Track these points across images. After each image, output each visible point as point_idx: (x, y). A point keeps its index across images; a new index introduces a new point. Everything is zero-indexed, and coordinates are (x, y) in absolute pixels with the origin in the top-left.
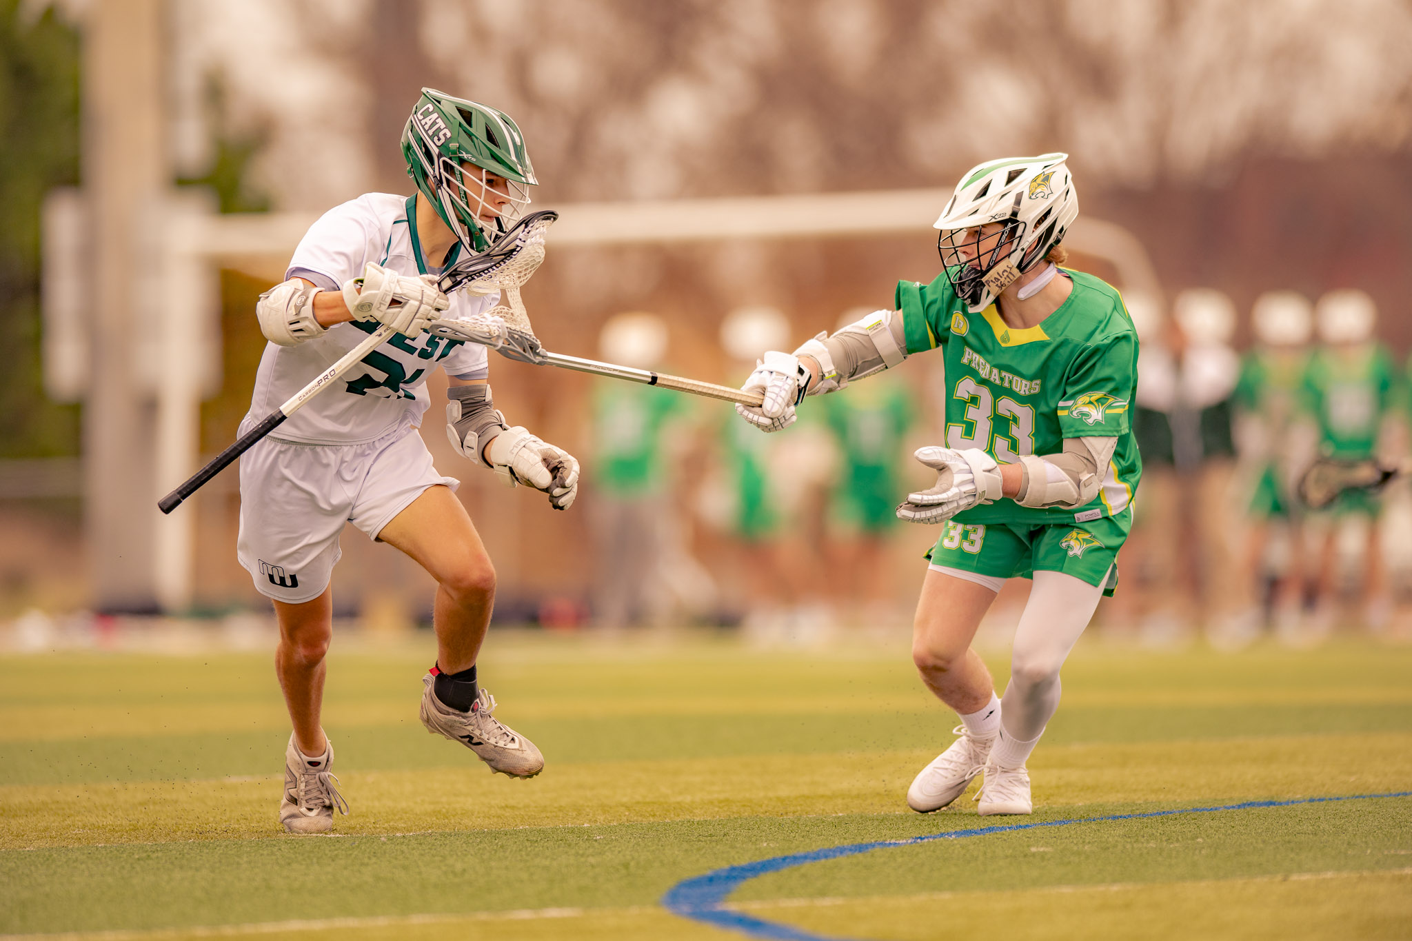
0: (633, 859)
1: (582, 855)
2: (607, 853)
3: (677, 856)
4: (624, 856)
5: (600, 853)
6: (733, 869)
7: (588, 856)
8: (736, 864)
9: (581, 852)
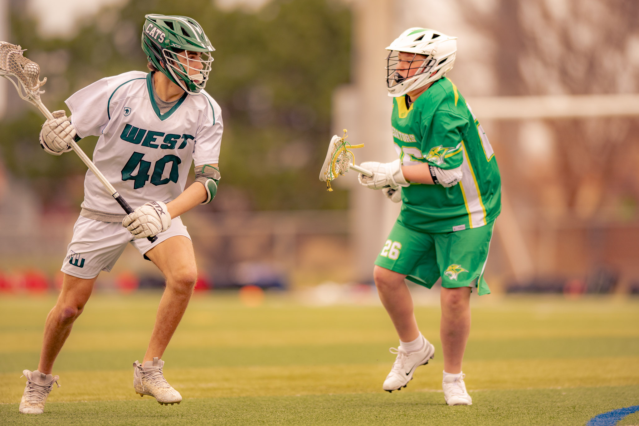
0: (578, 404)
1: (555, 402)
2: (566, 401)
3: (599, 403)
4: (574, 402)
5: (563, 401)
6: (624, 409)
7: (557, 402)
8: (625, 407)
9: (554, 400)
